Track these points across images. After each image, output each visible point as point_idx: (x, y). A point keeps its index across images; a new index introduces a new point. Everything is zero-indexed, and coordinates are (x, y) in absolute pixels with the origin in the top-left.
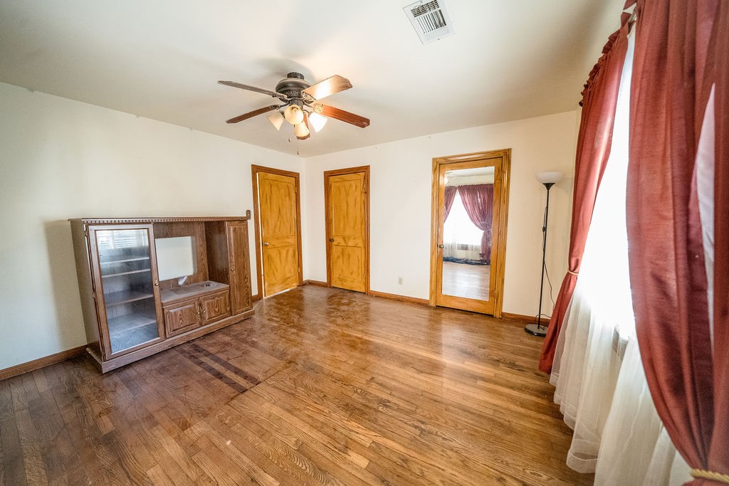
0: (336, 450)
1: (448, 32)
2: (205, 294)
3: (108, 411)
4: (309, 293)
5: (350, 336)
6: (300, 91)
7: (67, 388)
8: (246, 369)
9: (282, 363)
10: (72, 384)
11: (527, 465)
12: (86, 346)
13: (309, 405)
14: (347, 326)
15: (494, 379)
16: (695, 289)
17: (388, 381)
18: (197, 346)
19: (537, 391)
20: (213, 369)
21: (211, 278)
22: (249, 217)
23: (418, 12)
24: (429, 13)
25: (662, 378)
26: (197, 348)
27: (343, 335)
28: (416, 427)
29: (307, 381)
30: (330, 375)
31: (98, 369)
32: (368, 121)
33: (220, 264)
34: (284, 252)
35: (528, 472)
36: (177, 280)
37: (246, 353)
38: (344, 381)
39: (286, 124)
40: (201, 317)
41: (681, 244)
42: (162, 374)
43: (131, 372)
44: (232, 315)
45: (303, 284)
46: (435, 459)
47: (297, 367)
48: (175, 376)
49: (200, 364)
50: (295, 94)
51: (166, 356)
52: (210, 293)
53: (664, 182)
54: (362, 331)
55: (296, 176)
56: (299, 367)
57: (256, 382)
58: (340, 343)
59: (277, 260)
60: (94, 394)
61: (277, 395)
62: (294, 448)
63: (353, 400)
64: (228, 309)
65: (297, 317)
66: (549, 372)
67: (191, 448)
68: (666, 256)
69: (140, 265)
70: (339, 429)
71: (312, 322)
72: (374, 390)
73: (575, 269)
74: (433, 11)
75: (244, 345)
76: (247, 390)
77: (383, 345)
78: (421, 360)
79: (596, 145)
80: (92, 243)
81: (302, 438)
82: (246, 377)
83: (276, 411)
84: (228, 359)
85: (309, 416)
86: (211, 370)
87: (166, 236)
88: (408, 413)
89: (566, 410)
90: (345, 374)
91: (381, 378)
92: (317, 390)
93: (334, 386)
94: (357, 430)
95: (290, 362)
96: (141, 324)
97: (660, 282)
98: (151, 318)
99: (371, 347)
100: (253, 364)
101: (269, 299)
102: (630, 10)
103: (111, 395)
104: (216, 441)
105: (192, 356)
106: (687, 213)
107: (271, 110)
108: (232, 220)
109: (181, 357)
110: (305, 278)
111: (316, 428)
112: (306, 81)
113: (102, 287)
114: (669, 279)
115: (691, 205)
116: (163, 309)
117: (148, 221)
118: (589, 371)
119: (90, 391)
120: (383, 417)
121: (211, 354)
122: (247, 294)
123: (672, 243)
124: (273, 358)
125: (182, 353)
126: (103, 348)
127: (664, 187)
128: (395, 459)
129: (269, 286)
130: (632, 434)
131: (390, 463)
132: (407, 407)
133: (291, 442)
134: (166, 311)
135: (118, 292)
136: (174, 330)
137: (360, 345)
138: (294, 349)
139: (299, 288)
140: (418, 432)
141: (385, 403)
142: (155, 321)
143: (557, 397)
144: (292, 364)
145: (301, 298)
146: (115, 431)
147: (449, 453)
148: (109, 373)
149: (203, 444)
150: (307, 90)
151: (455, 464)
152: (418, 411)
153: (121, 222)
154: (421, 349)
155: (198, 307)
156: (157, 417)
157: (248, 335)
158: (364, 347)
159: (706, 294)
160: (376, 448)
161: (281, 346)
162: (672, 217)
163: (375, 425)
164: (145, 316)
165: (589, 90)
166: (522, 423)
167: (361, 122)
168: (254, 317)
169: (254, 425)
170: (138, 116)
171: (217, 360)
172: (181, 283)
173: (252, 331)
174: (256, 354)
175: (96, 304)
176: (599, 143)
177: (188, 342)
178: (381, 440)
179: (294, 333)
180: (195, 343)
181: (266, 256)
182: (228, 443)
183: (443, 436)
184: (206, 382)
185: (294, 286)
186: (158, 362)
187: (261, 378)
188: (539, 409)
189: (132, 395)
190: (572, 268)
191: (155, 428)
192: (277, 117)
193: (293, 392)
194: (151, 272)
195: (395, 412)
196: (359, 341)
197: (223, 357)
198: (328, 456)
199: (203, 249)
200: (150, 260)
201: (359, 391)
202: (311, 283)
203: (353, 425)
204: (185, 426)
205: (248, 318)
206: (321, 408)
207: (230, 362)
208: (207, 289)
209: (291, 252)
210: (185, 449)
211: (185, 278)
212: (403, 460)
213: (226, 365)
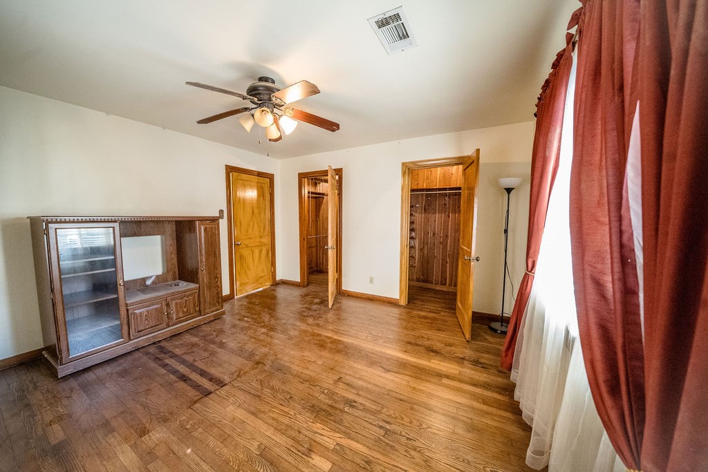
0: (300, 454)
1: (411, 44)
2: (173, 294)
3: (60, 418)
4: (282, 292)
5: (320, 335)
6: (270, 94)
7: (16, 395)
8: (213, 371)
9: (250, 364)
10: (23, 390)
11: (488, 462)
12: (43, 349)
13: (275, 407)
14: (318, 325)
15: (459, 377)
16: (628, 292)
17: (355, 380)
18: (163, 348)
19: (498, 388)
20: (178, 371)
21: (181, 278)
22: (221, 217)
23: (382, 23)
24: (392, 25)
25: (601, 378)
26: (162, 350)
27: (313, 335)
28: (381, 427)
29: (274, 382)
30: (297, 376)
31: (53, 373)
32: (338, 126)
33: (190, 264)
34: (257, 252)
35: (488, 469)
36: (144, 280)
37: (213, 354)
38: (312, 382)
39: (256, 126)
40: (168, 318)
41: (616, 249)
42: (123, 377)
43: (90, 376)
44: (201, 315)
45: (276, 284)
46: (398, 459)
47: (265, 368)
48: (136, 379)
49: (165, 366)
50: (266, 97)
51: (129, 358)
52: (178, 293)
53: (601, 188)
54: (332, 330)
55: (271, 178)
56: (267, 367)
57: (221, 384)
58: (309, 343)
59: (249, 259)
60: (47, 401)
61: (242, 396)
62: (257, 453)
63: (320, 401)
64: (197, 309)
65: (268, 316)
66: (510, 369)
67: (148, 456)
68: (603, 259)
69: (104, 264)
70: (303, 431)
71: (283, 321)
72: (342, 391)
73: (531, 270)
74: (396, 24)
75: (212, 346)
76: (211, 392)
77: (352, 344)
78: (388, 359)
79: (547, 154)
80: (52, 241)
81: (265, 442)
82: (211, 379)
83: (240, 414)
84: (195, 361)
85: (273, 419)
86: (175, 372)
87: (134, 235)
88: (374, 413)
89: (525, 407)
90: (313, 374)
91: (348, 377)
92: (283, 391)
93: (301, 387)
94: (322, 432)
95: (258, 363)
96: (106, 324)
97: (599, 285)
98: (116, 319)
99: (340, 346)
100: (220, 365)
101: (241, 299)
102: (573, 31)
103: (65, 402)
104: (175, 448)
105: (157, 358)
106: (620, 219)
107: (242, 112)
108: (203, 220)
109: (145, 359)
110: (279, 277)
111: (280, 430)
112: (276, 85)
113: (61, 288)
114: (607, 281)
115: (623, 211)
116: (128, 310)
117: (113, 220)
118: (545, 369)
119: (42, 399)
120: (349, 418)
121: (177, 356)
122: (218, 294)
123: (608, 247)
124: (241, 359)
125: (146, 355)
126: (60, 351)
127: (601, 194)
128: (358, 460)
129: (240, 285)
130: (580, 431)
131: (354, 465)
132: (373, 407)
133: (254, 447)
134: (130, 312)
135: (80, 293)
136: (139, 331)
137: (329, 345)
138: (264, 350)
139: (273, 288)
140: (382, 432)
141: (351, 403)
142: (119, 322)
143: (517, 394)
144: (260, 366)
145: (274, 298)
146: (65, 440)
147: (413, 453)
148: (66, 378)
149: (160, 452)
150: (277, 94)
151: (417, 464)
152: (385, 410)
153: (84, 220)
154: (389, 347)
155: (165, 308)
156: (114, 423)
157: (217, 336)
158: (333, 346)
159: (638, 297)
160: (340, 451)
161: (250, 347)
162: (608, 223)
163: (340, 427)
164: (109, 317)
165: (542, 102)
166: (483, 420)
167: (332, 126)
168: (224, 316)
169: (215, 430)
170: (108, 113)
171: (183, 362)
172: (149, 282)
173: (221, 331)
174: (223, 355)
175: (54, 305)
176: (550, 152)
177: (154, 343)
178: (345, 442)
179: (264, 333)
180: (161, 344)
181: (238, 255)
182: (189, 451)
183: (407, 436)
184: (169, 386)
185: (267, 285)
186: (119, 365)
187: (227, 379)
188: (500, 406)
189: (88, 401)
190: (530, 269)
191: (110, 436)
192: (247, 119)
193: (259, 394)
194: (115, 272)
195: (360, 413)
196: (329, 340)
197: (189, 358)
198: (291, 459)
199: (173, 249)
200: (115, 259)
201: (326, 391)
202: (284, 283)
203: (318, 426)
204: (143, 432)
205: (218, 318)
206: (286, 409)
207: (196, 364)
208: (176, 289)
209: (264, 252)
210: (141, 457)
211: (153, 279)
212: (366, 462)
213: (192, 367)
